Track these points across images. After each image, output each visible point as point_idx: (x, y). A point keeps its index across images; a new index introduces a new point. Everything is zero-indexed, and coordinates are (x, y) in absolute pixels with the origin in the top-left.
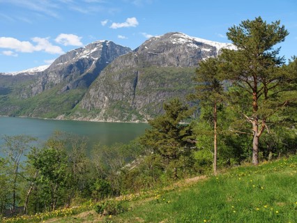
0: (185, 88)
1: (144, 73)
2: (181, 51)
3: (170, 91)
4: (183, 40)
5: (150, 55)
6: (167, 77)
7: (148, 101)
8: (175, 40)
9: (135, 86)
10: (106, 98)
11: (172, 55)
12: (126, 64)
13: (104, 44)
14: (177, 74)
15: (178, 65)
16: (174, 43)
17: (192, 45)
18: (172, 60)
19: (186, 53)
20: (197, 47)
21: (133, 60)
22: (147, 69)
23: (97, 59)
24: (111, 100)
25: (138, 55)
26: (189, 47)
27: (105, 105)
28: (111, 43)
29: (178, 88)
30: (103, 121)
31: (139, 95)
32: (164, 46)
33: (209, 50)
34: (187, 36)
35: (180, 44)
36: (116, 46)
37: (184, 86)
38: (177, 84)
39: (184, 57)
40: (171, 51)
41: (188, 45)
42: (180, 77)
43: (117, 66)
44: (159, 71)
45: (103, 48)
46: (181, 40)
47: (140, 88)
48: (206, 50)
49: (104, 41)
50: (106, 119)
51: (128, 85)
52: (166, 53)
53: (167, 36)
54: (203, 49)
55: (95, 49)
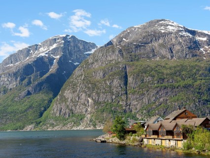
0: (190, 83)
1: (134, 67)
2: (174, 40)
3: (173, 88)
4: (173, 28)
5: (137, 47)
6: (165, 72)
7: (145, 100)
8: (162, 28)
9: (126, 83)
10: (90, 100)
11: (162, 46)
12: (109, 58)
13: (65, 38)
14: (175, 67)
15: (172, 57)
16: (163, 31)
17: (184, 33)
18: (164, 52)
19: (180, 43)
20: (191, 36)
21: (117, 52)
22: (136, 63)
23: (58, 57)
24: (96, 103)
25: (122, 46)
26: (182, 36)
27: (89, 110)
28: (73, 37)
29: (182, 83)
30: (92, 128)
31: (133, 94)
32: (151, 36)
33: (205, 39)
34: (175, 24)
35: (171, 33)
37: (189, 81)
38: (179, 79)
39: (178, 47)
40: (161, 41)
41: (181, 34)
42: (180, 71)
43: (97, 61)
44: (153, 65)
45: (64, 44)
46: (170, 28)
47: (133, 85)
48: (201, 39)
50: (94, 126)
51: (116, 82)
52: (156, 44)
53: (152, 23)
54: (198, 38)
55: (55, 46)
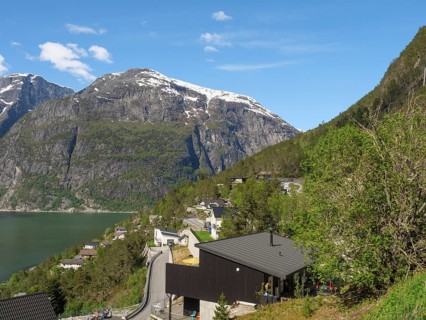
0: (154, 155)
1: (87, 129)
2: (152, 97)
3: (130, 159)
4: (156, 81)
5: (101, 101)
6: (127, 138)
7: (91, 175)
8: (142, 80)
9: (71, 151)
10: (18, 170)
11: (136, 103)
12: (58, 114)
13: (26, 80)
14: (144, 133)
15: (146, 119)
16: (141, 85)
17: (169, 89)
18: (136, 111)
19: (159, 102)
20: (177, 93)
21: (70, 107)
22: (93, 124)
23: (11, 103)
24: (26, 174)
25: (80, 99)
26: (164, 93)
27: (14, 183)
28: (39, 79)
29: (143, 155)
30: (8, 209)
31: (77, 165)
32: (124, 88)
33: (195, 99)
34: (162, 76)
35: (150, 88)
36: (48, 84)
37: (154, 152)
38: (142, 148)
39: (155, 107)
40: (135, 97)
41: (163, 90)
42: (147, 139)
43: (41, 116)
44: (114, 128)
45: (23, 86)
46: (152, 82)
47: (79, 154)
48: (191, 98)
49: (25, 75)
50: (14, 206)
51: (58, 148)
52: (128, 100)
53: (131, 73)
54: (187, 98)
55: (9, 87)
